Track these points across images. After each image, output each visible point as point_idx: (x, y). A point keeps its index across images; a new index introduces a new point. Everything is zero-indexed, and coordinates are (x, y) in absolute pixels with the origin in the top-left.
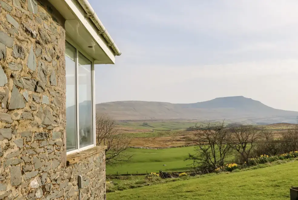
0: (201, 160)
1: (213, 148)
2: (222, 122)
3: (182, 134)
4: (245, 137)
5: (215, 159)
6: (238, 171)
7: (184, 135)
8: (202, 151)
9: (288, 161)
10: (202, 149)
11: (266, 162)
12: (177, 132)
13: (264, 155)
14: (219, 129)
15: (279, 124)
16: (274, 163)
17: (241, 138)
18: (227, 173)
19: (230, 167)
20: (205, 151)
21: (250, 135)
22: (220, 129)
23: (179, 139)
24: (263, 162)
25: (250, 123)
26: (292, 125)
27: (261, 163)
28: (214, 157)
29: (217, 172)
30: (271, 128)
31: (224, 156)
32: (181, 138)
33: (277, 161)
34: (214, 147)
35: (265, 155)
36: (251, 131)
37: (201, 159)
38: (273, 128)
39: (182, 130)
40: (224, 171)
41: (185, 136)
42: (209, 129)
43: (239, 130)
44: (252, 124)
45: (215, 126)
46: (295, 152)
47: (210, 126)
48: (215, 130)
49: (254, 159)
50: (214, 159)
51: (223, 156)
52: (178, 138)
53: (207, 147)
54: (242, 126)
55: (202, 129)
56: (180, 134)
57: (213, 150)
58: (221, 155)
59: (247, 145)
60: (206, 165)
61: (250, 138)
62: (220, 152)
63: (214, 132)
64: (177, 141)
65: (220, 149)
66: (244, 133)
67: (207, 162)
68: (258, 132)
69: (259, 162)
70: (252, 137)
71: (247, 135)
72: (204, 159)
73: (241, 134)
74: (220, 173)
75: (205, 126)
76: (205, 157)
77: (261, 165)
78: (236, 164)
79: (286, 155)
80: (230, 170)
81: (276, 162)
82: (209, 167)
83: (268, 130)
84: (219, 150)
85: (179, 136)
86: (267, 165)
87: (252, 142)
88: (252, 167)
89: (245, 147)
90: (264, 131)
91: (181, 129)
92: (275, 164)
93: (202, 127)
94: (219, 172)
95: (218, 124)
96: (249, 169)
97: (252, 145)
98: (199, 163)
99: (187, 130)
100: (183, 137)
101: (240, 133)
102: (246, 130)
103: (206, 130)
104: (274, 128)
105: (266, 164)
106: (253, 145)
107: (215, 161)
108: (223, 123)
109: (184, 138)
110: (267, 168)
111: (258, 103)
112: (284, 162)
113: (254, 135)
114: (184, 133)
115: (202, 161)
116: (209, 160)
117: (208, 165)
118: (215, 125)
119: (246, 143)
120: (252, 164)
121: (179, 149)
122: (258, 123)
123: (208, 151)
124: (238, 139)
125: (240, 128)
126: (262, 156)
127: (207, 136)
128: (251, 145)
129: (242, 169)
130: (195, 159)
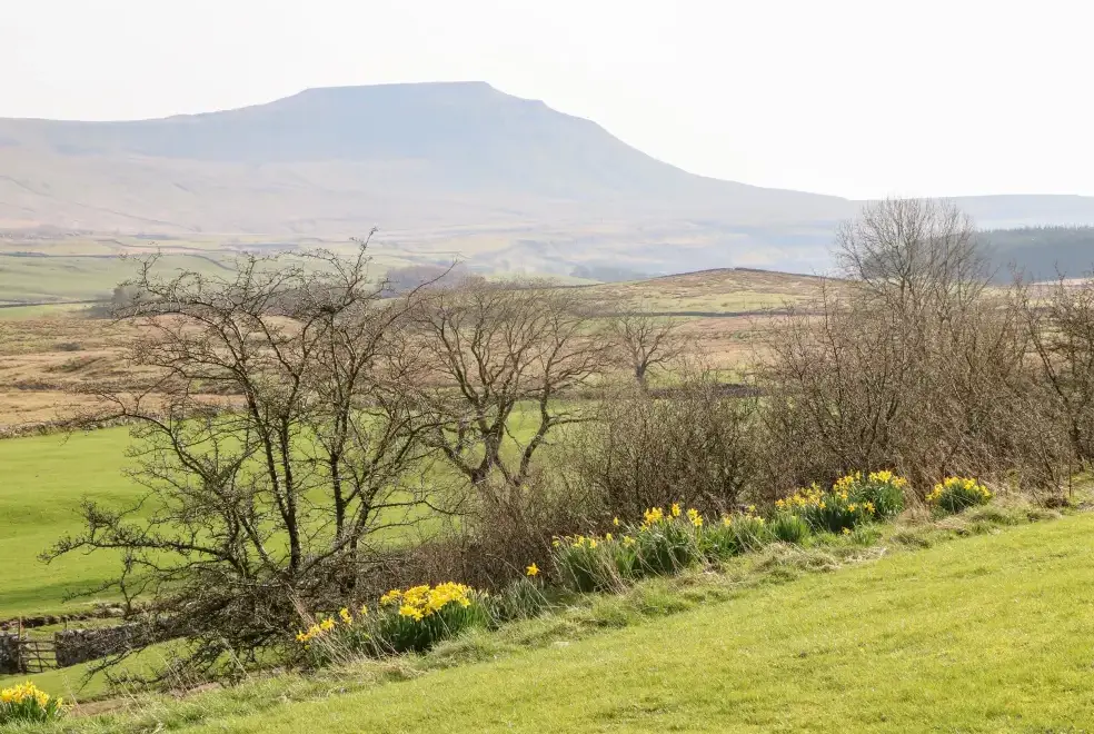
0: (180, 548)
1: (277, 456)
2: (349, 253)
3: (60, 340)
4: (500, 360)
5: (294, 542)
6: (482, 654)
7: (70, 348)
8: (194, 481)
9: (842, 554)
10: (188, 462)
11: (684, 558)
12: (24, 328)
13: (667, 510)
14: (322, 309)
15: (717, 277)
16: (744, 571)
17: (473, 372)
18: (396, 676)
19: (418, 615)
20: (214, 478)
21: (533, 351)
22: (329, 310)
23: (37, 375)
24: (662, 560)
25: (529, 268)
26: (795, 285)
27: (652, 575)
28: (290, 522)
29: (307, 661)
30: (664, 302)
31: (364, 516)
32: (51, 370)
33: (767, 554)
34: (284, 451)
35: (676, 509)
36: (542, 320)
37: (186, 540)
38: (675, 304)
39: (62, 309)
40: (371, 652)
41: (82, 354)
42: (250, 304)
43: (459, 309)
44: (545, 276)
45: (296, 283)
46: (873, 476)
47: (255, 280)
48: (295, 315)
49: (594, 544)
50: (285, 536)
51: (353, 510)
52: (29, 366)
53: (231, 447)
54: (477, 287)
55: (196, 307)
56: (45, 342)
57: (279, 467)
58: (341, 505)
59: (513, 417)
60: (222, 591)
61: (533, 368)
62: (329, 489)
63: (289, 327)
64: (22, 386)
65: (334, 459)
66: (498, 336)
67: (234, 562)
68: (590, 327)
69: (636, 564)
70: (550, 364)
71: (515, 349)
72: (210, 544)
73: (475, 344)
74: (335, 668)
75: (219, 281)
76: (219, 524)
77: (653, 588)
78: (460, 587)
79: (815, 498)
80: (416, 638)
81: (759, 559)
82: (251, 601)
83: (649, 315)
84: (324, 469)
85: (37, 357)
86: (695, 590)
87: (546, 393)
88: (589, 614)
89: (498, 429)
90: (621, 324)
91: (52, 301)
92: (754, 578)
93: (194, 290)
94: (325, 661)
95: (321, 273)
96: (561, 632)
97: (546, 418)
98: (168, 575)
99: (98, 313)
100: (62, 358)
101: (467, 332)
102: (507, 316)
103: (226, 314)
104: (687, 302)
105: (689, 582)
106: (550, 413)
107: (295, 558)
108: (358, 266)
109: (74, 368)
110: (701, 614)
111: (587, 130)
112: (819, 562)
113: (562, 352)
114: (76, 334)
115: (195, 556)
116: (251, 548)
117: (236, 591)
118: (296, 273)
119: (505, 405)
120: (587, 580)
121: (36, 444)
122: (582, 271)
123: (242, 479)
124: (453, 379)
125: (471, 302)
126: (655, 515)
127: (232, 361)
128: (538, 413)
129: (507, 627)
130: (133, 544)
